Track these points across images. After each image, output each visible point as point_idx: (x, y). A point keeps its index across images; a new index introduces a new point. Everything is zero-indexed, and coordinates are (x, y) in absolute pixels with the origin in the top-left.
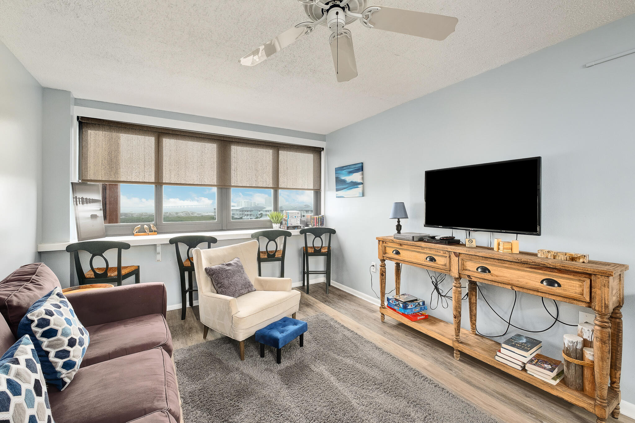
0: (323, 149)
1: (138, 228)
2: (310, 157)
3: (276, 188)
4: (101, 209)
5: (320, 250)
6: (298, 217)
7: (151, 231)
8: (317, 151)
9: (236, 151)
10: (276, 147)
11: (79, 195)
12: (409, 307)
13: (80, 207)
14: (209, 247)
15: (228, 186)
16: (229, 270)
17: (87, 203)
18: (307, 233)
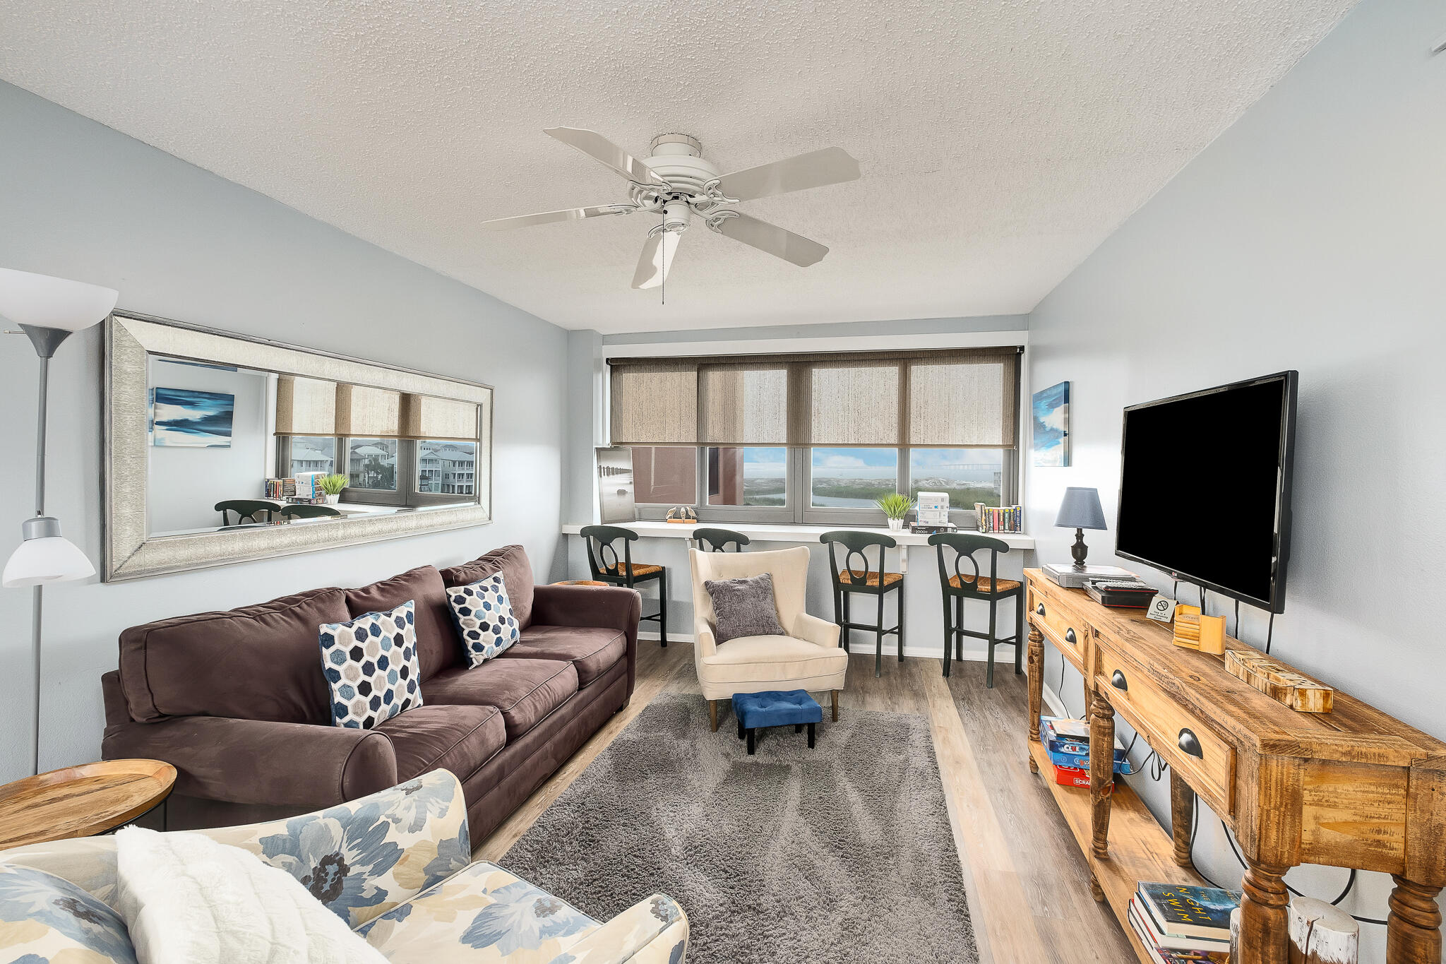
0: (1022, 348)
1: (671, 511)
2: (995, 371)
3: (904, 445)
4: (631, 483)
5: (974, 585)
6: (942, 507)
7: (688, 517)
8: (1011, 356)
9: (821, 377)
10: (904, 359)
11: (604, 464)
12: (1064, 750)
13: (605, 478)
14: (739, 550)
15: (806, 444)
16: (738, 590)
17: (613, 474)
18: (943, 545)
